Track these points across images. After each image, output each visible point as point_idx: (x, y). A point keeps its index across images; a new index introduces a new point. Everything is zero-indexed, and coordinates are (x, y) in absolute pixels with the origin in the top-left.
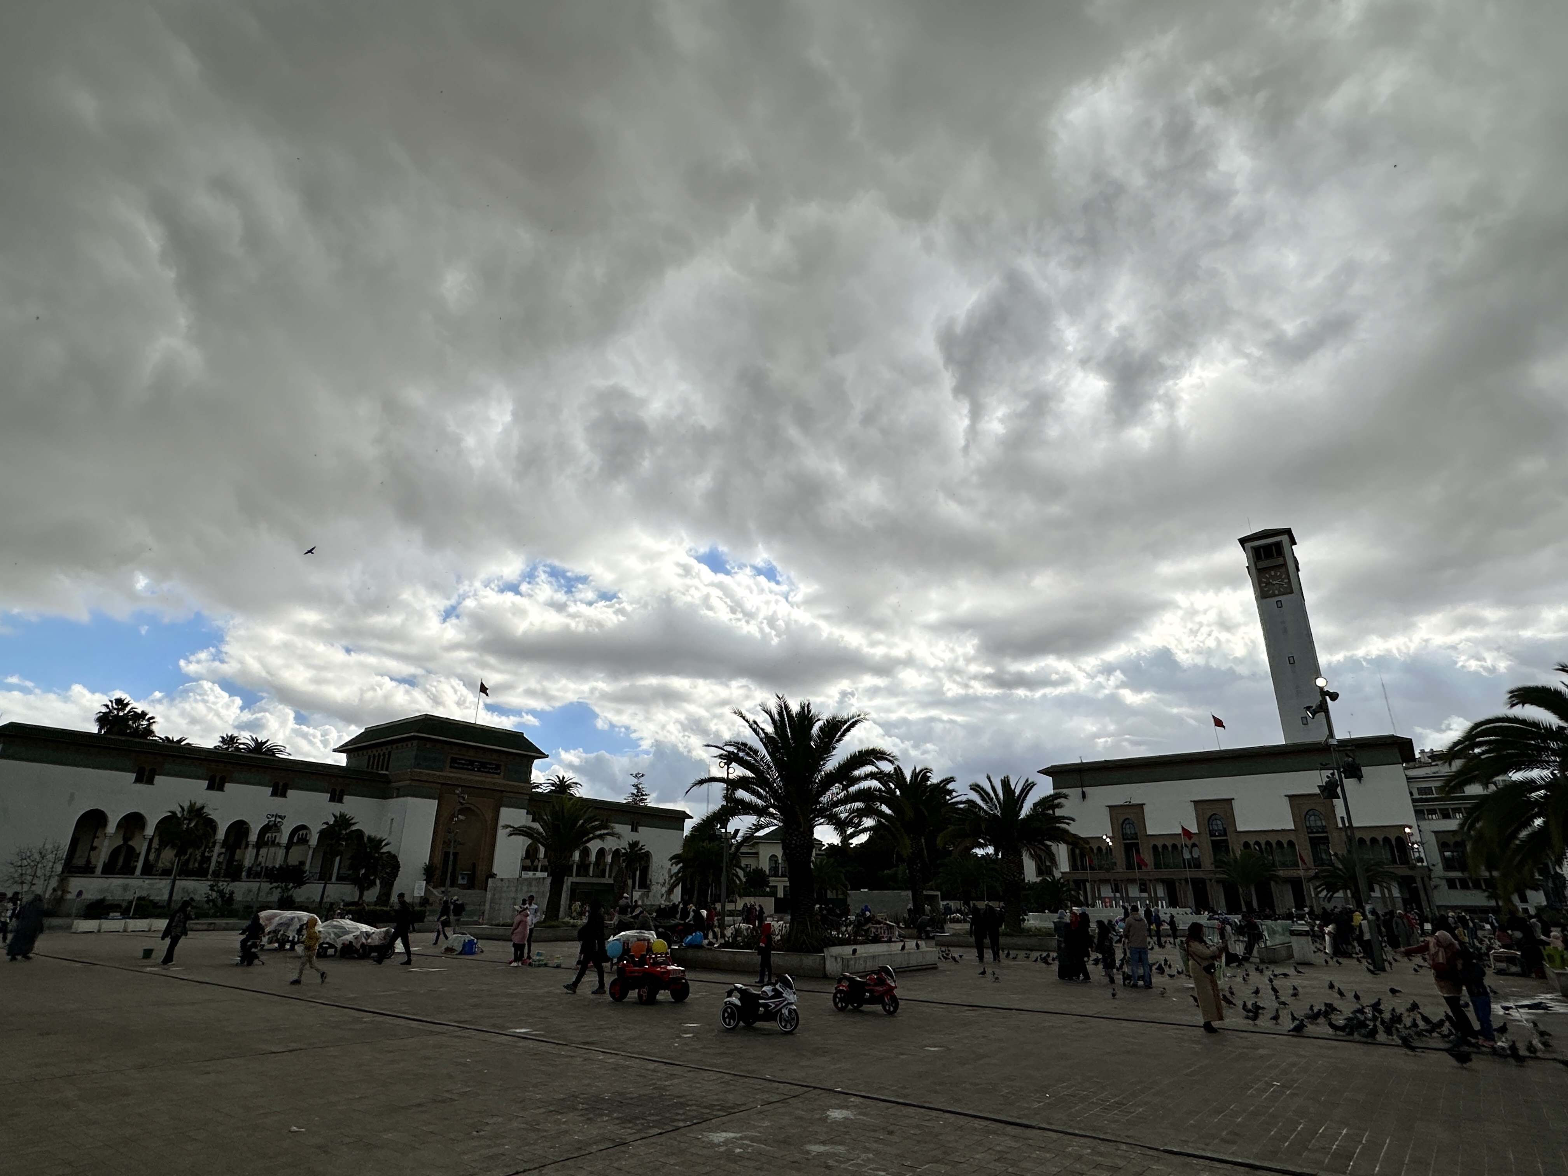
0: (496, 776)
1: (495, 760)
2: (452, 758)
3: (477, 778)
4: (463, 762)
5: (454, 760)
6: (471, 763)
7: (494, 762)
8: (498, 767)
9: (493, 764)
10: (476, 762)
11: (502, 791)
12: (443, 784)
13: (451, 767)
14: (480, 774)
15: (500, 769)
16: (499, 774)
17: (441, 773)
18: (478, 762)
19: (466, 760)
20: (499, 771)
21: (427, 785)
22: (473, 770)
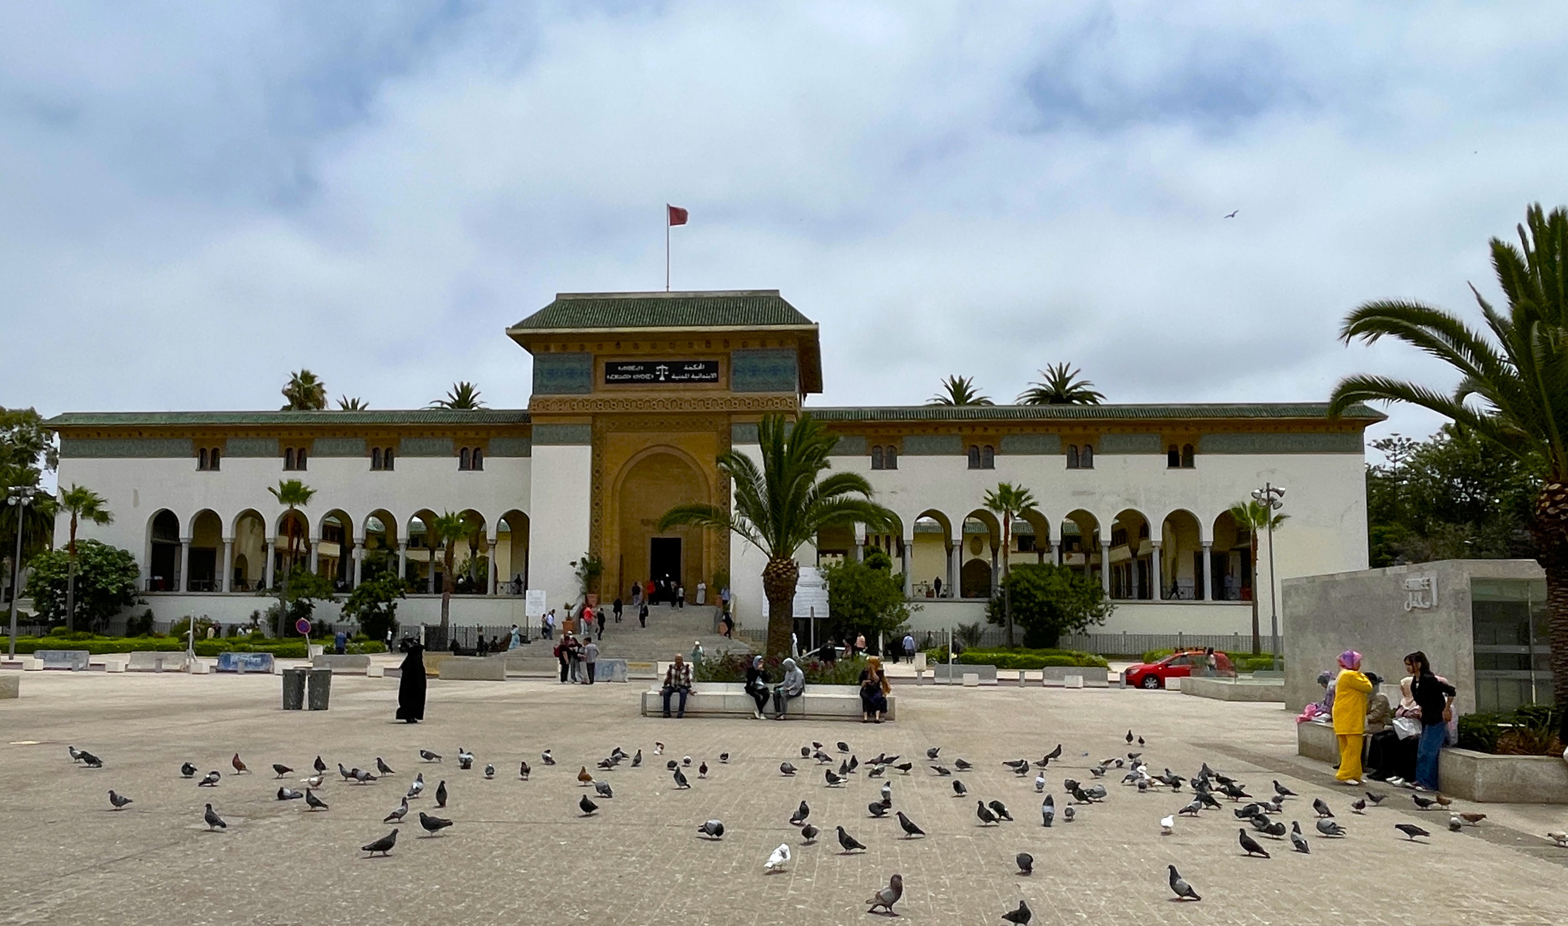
0: (709, 385)
1: (703, 354)
2: (608, 365)
3: (667, 395)
4: (632, 368)
5: (611, 368)
6: (650, 368)
7: (702, 359)
8: (711, 367)
9: (698, 363)
10: (660, 364)
11: (730, 414)
12: (595, 415)
13: (608, 381)
14: (671, 385)
15: (717, 372)
16: (715, 380)
17: (585, 396)
18: (665, 364)
19: (637, 364)
20: (714, 375)
21: (563, 420)
22: (656, 380)
